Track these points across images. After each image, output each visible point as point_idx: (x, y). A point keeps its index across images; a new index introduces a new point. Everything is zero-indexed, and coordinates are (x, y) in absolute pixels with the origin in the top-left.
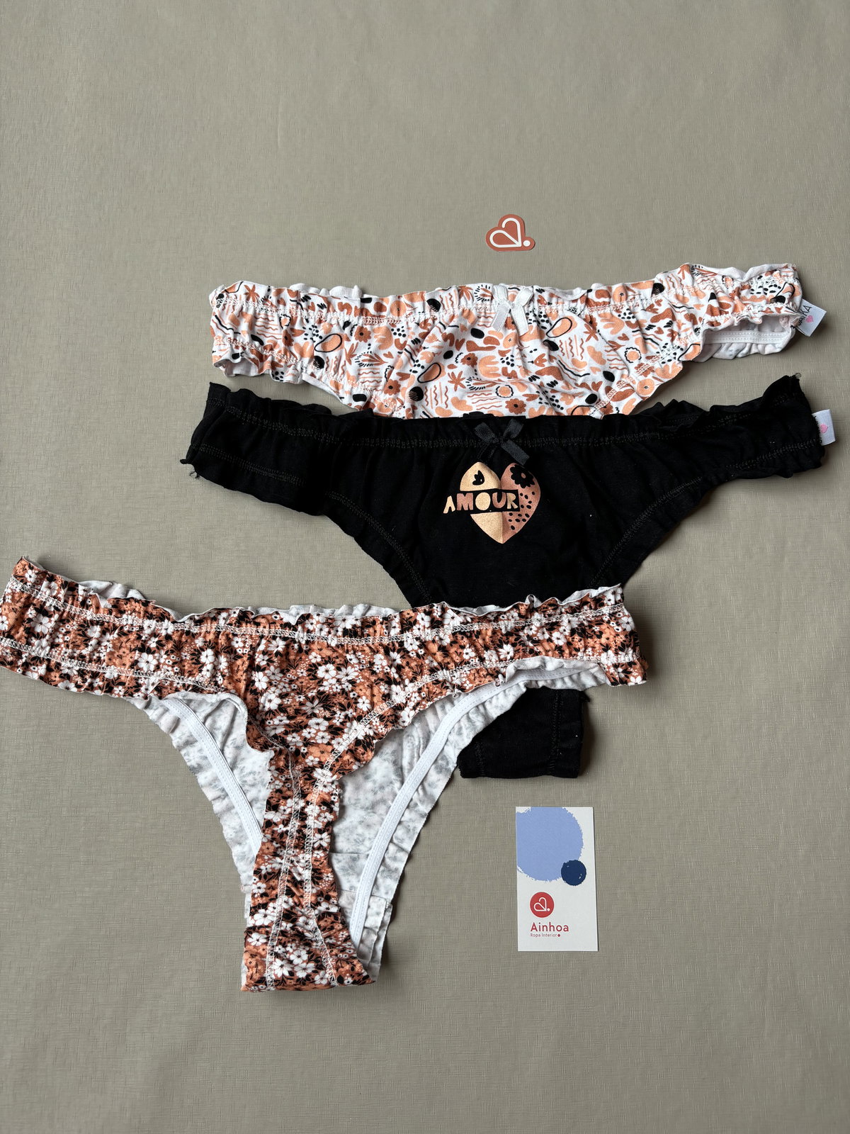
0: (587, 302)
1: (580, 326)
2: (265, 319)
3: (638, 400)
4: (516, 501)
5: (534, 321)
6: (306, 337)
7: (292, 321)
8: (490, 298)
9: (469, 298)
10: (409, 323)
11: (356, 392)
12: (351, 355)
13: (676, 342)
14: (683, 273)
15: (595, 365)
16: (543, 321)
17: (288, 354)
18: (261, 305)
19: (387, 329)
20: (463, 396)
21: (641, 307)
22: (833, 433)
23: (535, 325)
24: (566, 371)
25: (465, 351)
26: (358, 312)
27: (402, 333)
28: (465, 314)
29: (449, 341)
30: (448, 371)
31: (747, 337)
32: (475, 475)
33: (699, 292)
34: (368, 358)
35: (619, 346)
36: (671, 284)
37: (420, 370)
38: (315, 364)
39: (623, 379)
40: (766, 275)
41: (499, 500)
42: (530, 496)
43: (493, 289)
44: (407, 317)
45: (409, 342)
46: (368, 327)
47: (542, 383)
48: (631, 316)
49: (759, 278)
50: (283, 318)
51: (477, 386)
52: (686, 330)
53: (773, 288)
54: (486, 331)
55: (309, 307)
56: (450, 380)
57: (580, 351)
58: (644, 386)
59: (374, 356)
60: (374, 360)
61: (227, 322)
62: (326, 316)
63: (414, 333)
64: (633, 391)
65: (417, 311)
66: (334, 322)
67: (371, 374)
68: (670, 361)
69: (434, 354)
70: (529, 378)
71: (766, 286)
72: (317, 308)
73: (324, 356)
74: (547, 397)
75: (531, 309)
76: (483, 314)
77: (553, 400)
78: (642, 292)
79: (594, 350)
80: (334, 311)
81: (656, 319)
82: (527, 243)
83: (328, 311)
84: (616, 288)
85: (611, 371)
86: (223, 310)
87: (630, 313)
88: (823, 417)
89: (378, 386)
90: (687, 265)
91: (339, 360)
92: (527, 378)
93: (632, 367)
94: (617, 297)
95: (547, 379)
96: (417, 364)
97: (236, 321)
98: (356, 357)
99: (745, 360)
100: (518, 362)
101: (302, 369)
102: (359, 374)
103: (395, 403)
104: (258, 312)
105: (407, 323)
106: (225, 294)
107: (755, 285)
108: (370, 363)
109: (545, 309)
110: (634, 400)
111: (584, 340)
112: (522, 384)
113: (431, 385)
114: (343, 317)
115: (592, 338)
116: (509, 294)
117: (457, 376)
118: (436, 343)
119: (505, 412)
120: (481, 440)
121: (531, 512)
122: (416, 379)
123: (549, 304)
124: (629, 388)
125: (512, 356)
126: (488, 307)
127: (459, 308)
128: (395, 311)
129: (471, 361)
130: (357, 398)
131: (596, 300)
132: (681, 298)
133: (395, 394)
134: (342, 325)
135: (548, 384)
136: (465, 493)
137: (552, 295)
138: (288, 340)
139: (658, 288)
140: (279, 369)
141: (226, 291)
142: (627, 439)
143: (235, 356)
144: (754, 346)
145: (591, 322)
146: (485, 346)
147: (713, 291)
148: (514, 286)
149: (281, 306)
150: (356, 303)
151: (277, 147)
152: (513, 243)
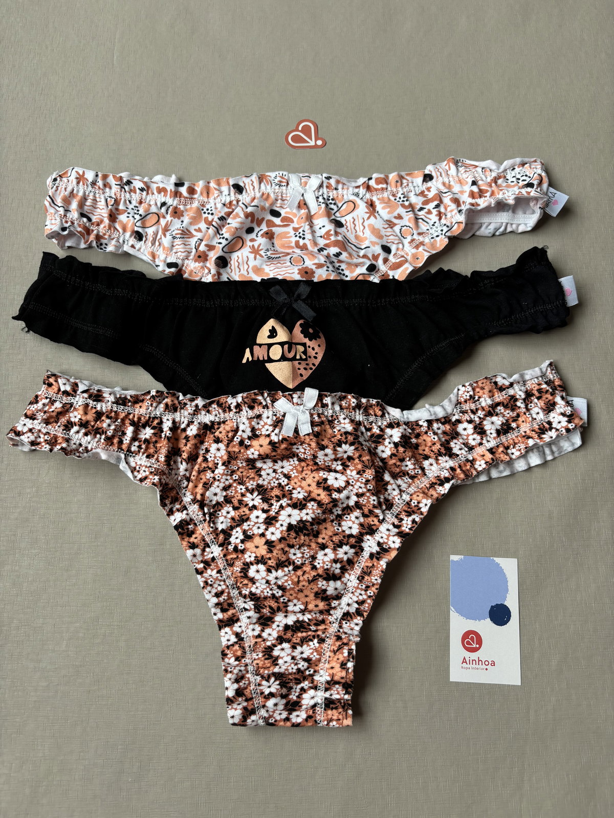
0: (368, 188)
1: (362, 207)
2: (94, 200)
3: (411, 269)
4: (305, 352)
5: (323, 203)
6: (128, 215)
7: (117, 202)
8: (286, 184)
9: (268, 184)
10: (216, 204)
11: (169, 260)
12: (166, 230)
13: (443, 221)
14: (449, 165)
15: (374, 239)
16: (331, 203)
17: (112, 229)
18: (90, 188)
19: (198, 209)
20: (262, 264)
21: (413, 193)
22: (576, 296)
23: (323, 206)
24: (350, 245)
25: (264, 227)
26: (173, 195)
27: (211, 212)
28: (265, 196)
29: (250, 218)
30: (249, 244)
31: (502, 219)
32: (270, 330)
33: (462, 181)
34: (180, 232)
35: (395, 225)
36: (439, 174)
37: (224, 242)
38: (135, 237)
39: (399, 252)
40: (519, 167)
41: (289, 351)
42: (317, 348)
43: (289, 177)
44: (215, 199)
45: (216, 219)
46: (182, 207)
47: (328, 254)
48: (405, 199)
49: (512, 170)
50: (109, 199)
51: (273, 256)
52: (451, 211)
53: (524, 178)
54: (283, 212)
55: (131, 190)
56: (251, 250)
57: (362, 228)
58: (415, 257)
59: (186, 231)
60: (186, 234)
61: (59, 201)
62: (146, 198)
63: (220, 212)
64: (406, 261)
65: (224, 194)
66: (152, 203)
67: (182, 246)
68: (437, 236)
69: (237, 229)
70: (318, 250)
71: (518, 176)
72: (138, 191)
73: (144, 231)
74: (334, 267)
75: (320, 193)
76: (280, 197)
77: (339, 269)
78: (415, 180)
79: (373, 227)
80: (153, 194)
81: (426, 202)
82: (319, 143)
83: (148, 194)
84: (392, 176)
85: (388, 245)
86: (56, 191)
87: (404, 197)
88: (567, 282)
89: (189, 256)
90: (453, 159)
91: (156, 234)
92: (316, 250)
93: (406, 242)
94: (393, 183)
95: (333, 250)
96: (222, 237)
97: (67, 201)
98: (170, 232)
99: (502, 237)
100: (308, 236)
101: (124, 242)
102: (173, 246)
103: (204, 270)
104: (87, 194)
105: (215, 204)
106: (58, 179)
107: (510, 175)
108: (182, 236)
109: (333, 194)
110: (407, 269)
111: (365, 219)
112: (312, 255)
113: (235, 256)
114: (161, 198)
115: (372, 217)
116: (302, 181)
117: (256, 247)
118: (239, 220)
119: (297, 277)
120: (275, 300)
121: (317, 362)
122: (221, 249)
123: (336, 189)
124: (403, 259)
125: (304, 231)
126: (284, 191)
127: (259, 192)
128: (205, 194)
129: (270, 235)
130: (170, 265)
131: (376, 186)
132: (447, 185)
133: (204, 262)
134: (159, 205)
135: (334, 255)
136: (260, 345)
137: (338, 182)
138: (113, 217)
139: (428, 178)
140: (104, 241)
141: (60, 176)
142: (400, 301)
143: (64, 229)
144: (509, 225)
145: (371, 205)
146: (282, 224)
147: (473, 179)
148: (307, 174)
149: (107, 190)
150: (170, 187)
151: (113, 64)
152: (308, 142)
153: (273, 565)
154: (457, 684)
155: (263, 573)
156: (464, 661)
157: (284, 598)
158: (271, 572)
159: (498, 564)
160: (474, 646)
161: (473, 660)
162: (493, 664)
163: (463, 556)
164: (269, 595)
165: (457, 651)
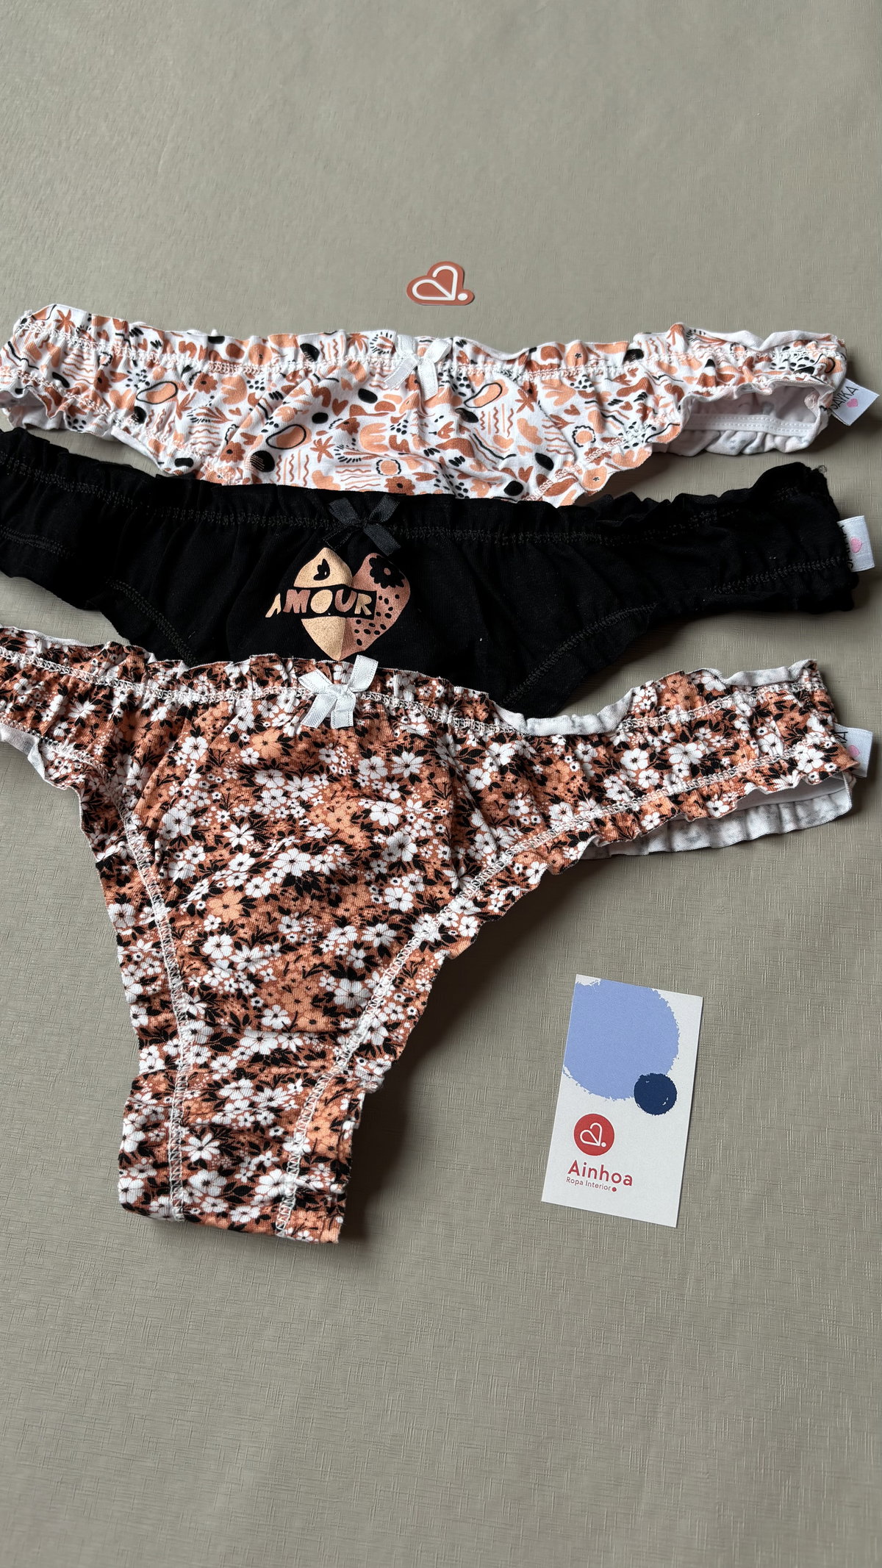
0: (529, 365)
1: (513, 391)
2: (78, 356)
3: (580, 492)
4: (372, 606)
5: (448, 383)
6: (129, 383)
7: (114, 361)
8: (390, 350)
9: (361, 349)
11: (180, 455)
12: (183, 407)
13: (649, 421)
14: (674, 337)
15: (525, 442)
16: (462, 385)
17: (99, 401)
18: (75, 337)
19: (241, 379)
20: (329, 470)
21: (605, 375)
22: (870, 554)
23: (447, 386)
24: (482, 449)
25: (345, 415)
26: (203, 354)
27: (260, 386)
28: (352, 367)
29: (321, 398)
30: (315, 437)
31: (756, 425)
32: (319, 567)
33: (692, 361)
34: (205, 411)
35: (566, 424)
36: (653, 348)
37: (271, 429)
38: (133, 417)
39: (565, 468)
40: (795, 345)
41: (345, 600)
42: (392, 600)
43: (397, 339)
44: (271, 366)
45: (266, 394)
46: (215, 376)
47: (442, 459)
48: (588, 384)
49: (784, 349)
50: (102, 356)
51: (349, 457)
52: (666, 406)
53: (803, 362)
54: (381, 396)
55: (139, 345)
56: (314, 446)
57: (507, 424)
58: (593, 477)
59: (215, 411)
60: (213, 415)
61: (22, 352)
62: (161, 358)
63: (275, 385)
64: (576, 480)
65: (287, 359)
66: (170, 366)
67: (204, 433)
68: (636, 445)
69: (296, 411)
70: (425, 451)
71: (793, 360)
72: (150, 346)
73: (148, 408)
74: (451, 483)
75: (446, 367)
76: (378, 370)
77: (460, 489)
78: (611, 357)
79: (526, 424)
80: (173, 352)
81: (624, 392)
82: (463, 297)
83: (164, 351)
84: (571, 347)
85: (550, 455)
86: (21, 336)
87: (586, 381)
88: (853, 528)
89: (215, 452)
90: (681, 326)
91: (167, 414)
92: (421, 451)
93: (581, 452)
94: (571, 359)
95: (452, 454)
96: (269, 421)
97: (35, 353)
98: (190, 411)
99: (756, 458)
100: (412, 429)
101: (114, 422)
102: (190, 433)
103: (234, 473)
104: (69, 346)
105: (270, 374)
106: (29, 320)
107: (779, 358)
108: (207, 418)
109: (466, 370)
110: (574, 491)
111: (515, 411)
112: (416, 459)
113: (287, 455)
114: (183, 360)
115: (527, 409)
116: (419, 347)
117: (323, 442)
118: (302, 397)
119: (383, 488)
120: (337, 520)
121: (389, 624)
122: (264, 440)
123: (473, 362)
124: (570, 477)
125: (406, 421)
126: (387, 362)
127: (345, 359)
128: (256, 358)
129: (351, 427)
130: (179, 462)
131: (542, 362)
132: (665, 366)
133: (235, 461)
134: (180, 370)
135: (451, 461)
136: (299, 590)
137: (477, 351)
138: (103, 383)
139: (634, 355)
140: (80, 417)
141: (33, 317)
142: (551, 539)
143: (19, 391)
144: (768, 438)
145: (530, 391)
146: (375, 412)
147: (711, 358)
148: (428, 338)
149: (102, 341)
150: (201, 342)
151: (156, 173)
152: (444, 295)
153: (246, 936)
154: (554, 1208)
155: (227, 950)
156: (575, 1168)
157: (257, 998)
158: (240, 949)
159: (664, 1003)
160: (598, 1144)
161: (590, 1170)
162: (629, 1181)
163: (599, 980)
164: (232, 990)
165: (563, 1148)
